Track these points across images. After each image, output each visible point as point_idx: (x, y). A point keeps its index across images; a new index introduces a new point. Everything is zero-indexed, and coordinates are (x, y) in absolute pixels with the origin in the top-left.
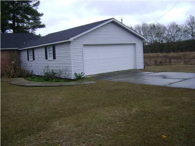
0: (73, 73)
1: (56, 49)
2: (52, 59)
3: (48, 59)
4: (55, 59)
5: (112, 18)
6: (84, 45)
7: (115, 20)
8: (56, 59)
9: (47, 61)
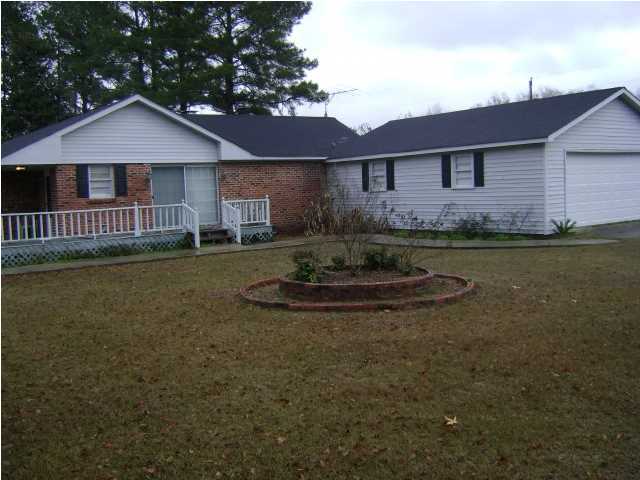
0: (548, 219)
1: (485, 162)
2: (472, 186)
3: (453, 187)
4: (482, 185)
5: (620, 88)
6: (570, 154)
7: (627, 93)
8: (486, 186)
9: (447, 191)
